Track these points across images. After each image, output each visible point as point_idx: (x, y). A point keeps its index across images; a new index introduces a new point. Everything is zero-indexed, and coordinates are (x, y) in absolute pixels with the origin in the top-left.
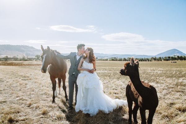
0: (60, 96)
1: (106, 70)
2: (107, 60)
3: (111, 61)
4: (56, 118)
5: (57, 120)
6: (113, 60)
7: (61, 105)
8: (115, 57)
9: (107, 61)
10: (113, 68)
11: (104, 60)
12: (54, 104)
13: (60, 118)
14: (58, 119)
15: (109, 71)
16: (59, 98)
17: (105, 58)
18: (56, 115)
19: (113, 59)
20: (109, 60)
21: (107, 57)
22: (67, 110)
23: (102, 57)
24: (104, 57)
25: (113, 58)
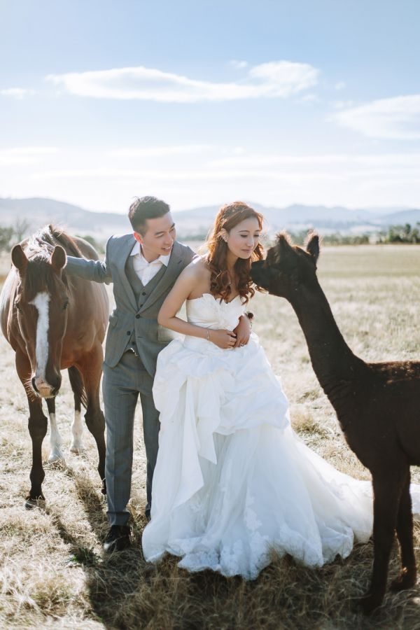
0: (75, 463)
1: (351, 299)
2: (364, 240)
3: (386, 243)
4: (32, 602)
5: (34, 612)
6: (396, 240)
7: (75, 516)
8: (409, 226)
9: (362, 248)
10: (395, 288)
11: (346, 242)
12: (35, 512)
13: (55, 602)
14: (42, 604)
15: (366, 306)
16: (70, 474)
17: (358, 231)
18: (31, 585)
19: (396, 233)
20: (373, 239)
21: (368, 223)
22: (98, 551)
23: (340, 225)
24: (353, 224)
25: (399, 228)
